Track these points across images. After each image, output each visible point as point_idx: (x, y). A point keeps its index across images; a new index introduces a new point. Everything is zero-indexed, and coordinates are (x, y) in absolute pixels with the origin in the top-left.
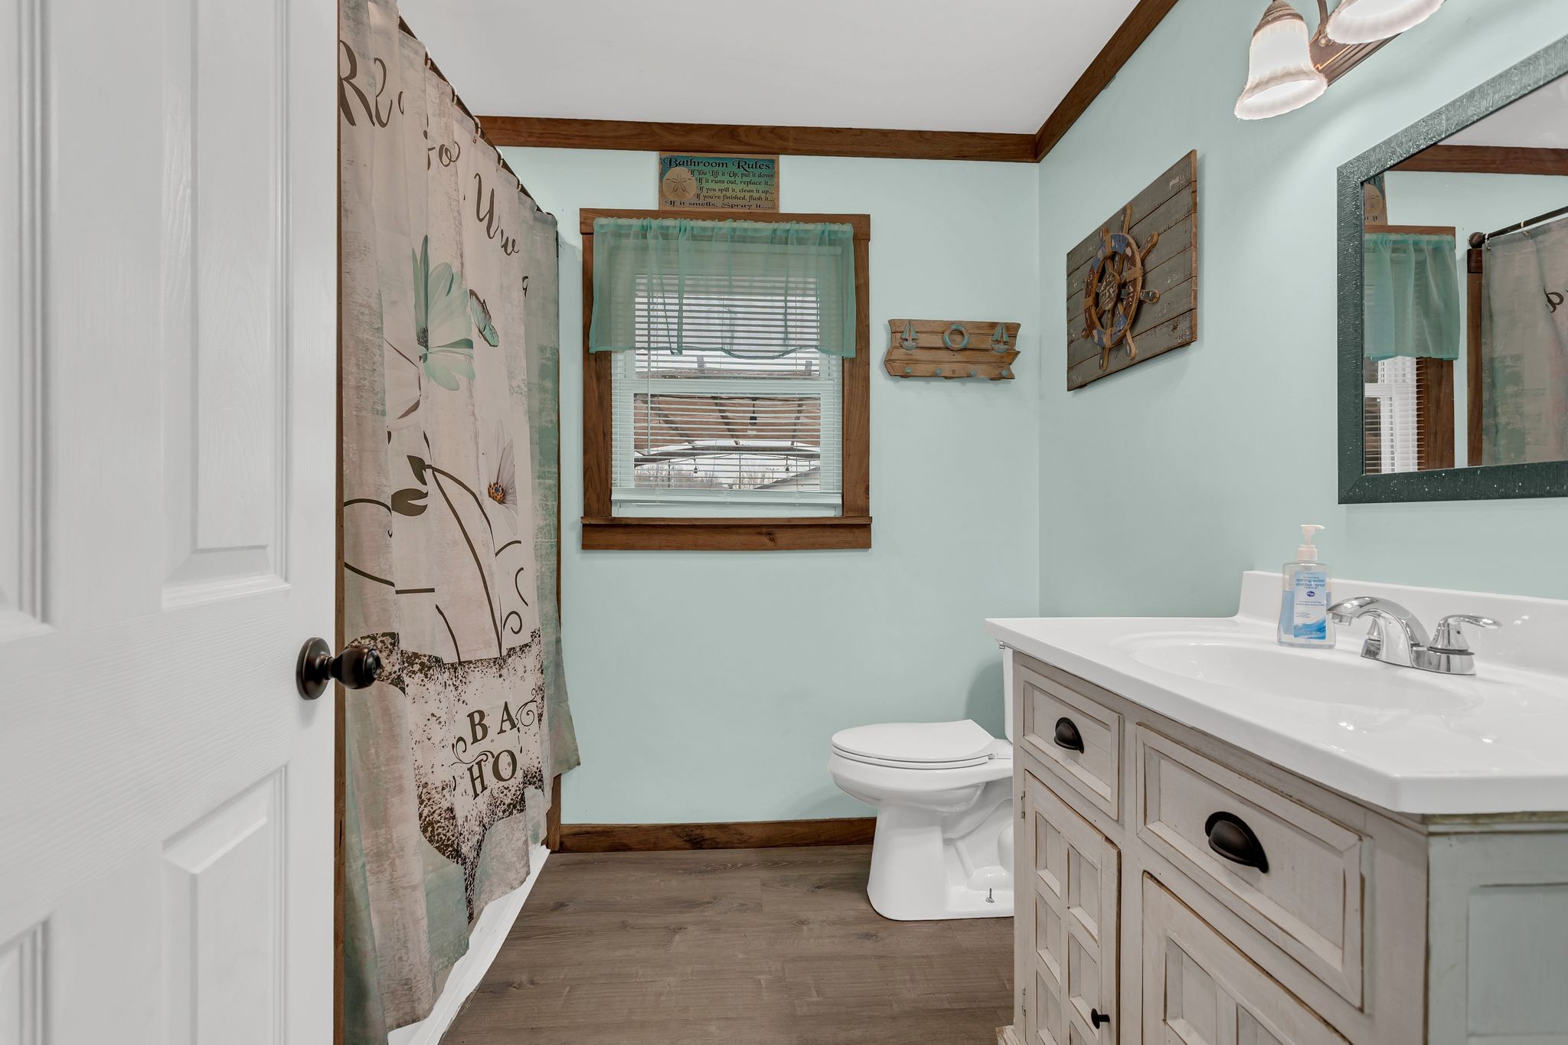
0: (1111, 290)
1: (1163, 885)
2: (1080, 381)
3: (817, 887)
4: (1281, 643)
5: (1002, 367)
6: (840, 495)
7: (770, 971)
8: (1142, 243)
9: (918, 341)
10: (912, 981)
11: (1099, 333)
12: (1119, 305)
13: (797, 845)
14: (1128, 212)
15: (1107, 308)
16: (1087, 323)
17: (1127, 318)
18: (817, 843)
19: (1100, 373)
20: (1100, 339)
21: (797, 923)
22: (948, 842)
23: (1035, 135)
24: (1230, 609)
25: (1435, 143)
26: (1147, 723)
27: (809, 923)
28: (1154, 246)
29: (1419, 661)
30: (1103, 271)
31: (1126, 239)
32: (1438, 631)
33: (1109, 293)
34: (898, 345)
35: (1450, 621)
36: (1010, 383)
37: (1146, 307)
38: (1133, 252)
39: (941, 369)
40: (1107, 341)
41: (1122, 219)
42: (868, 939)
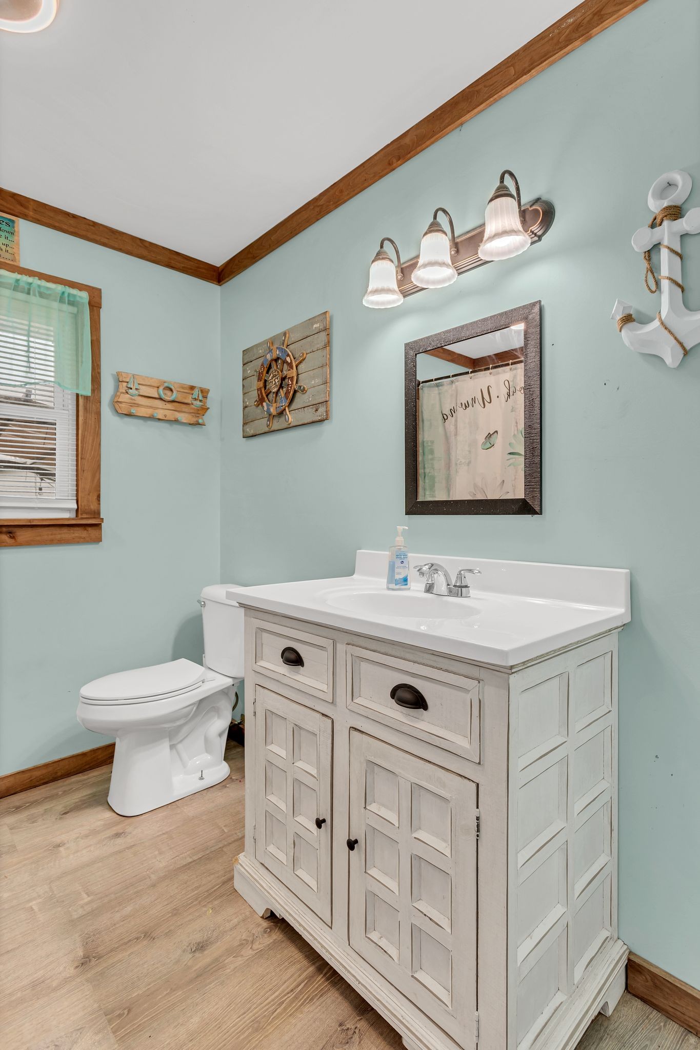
0: (277, 380)
1: (363, 732)
2: (252, 432)
3: (63, 814)
4: (388, 589)
5: (198, 417)
6: (75, 501)
7: (39, 896)
8: (297, 356)
9: (139, 391)
10: (160, 853)
11: (268, 405)
12: (281, 390)
13: (35, 787)
14: (287, 335)
15: (273, 391)
16: (259, 397)
17: (287, 399)
18: (55, 779)
19: (267, 429)
20: (268, 409)
21: (54, 847)
22: (172, 747)
23: (218, 268)
24: (350, 572)
25: (442, 347)
26: (353, 643)
27: (64, 844)
28: (304, 360)
29: (451, 593)
30: (270, 368)
31: (286, 351)
32: (457, 577)
33: (275, 382)
34: (124, 391)
35: (462, 572)
36: (202, 427)
37: (298, 395)
38: (291, 360)
39: (157, 413)
40: (273, 410)
41: (283, 339)
42: (117, 838)
